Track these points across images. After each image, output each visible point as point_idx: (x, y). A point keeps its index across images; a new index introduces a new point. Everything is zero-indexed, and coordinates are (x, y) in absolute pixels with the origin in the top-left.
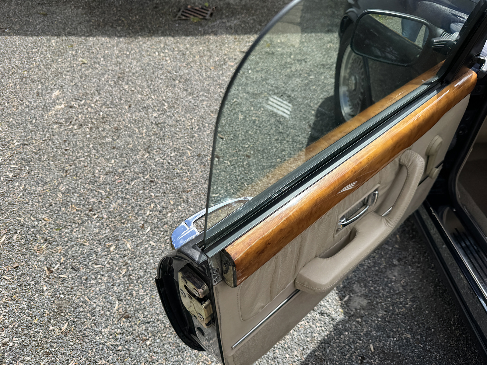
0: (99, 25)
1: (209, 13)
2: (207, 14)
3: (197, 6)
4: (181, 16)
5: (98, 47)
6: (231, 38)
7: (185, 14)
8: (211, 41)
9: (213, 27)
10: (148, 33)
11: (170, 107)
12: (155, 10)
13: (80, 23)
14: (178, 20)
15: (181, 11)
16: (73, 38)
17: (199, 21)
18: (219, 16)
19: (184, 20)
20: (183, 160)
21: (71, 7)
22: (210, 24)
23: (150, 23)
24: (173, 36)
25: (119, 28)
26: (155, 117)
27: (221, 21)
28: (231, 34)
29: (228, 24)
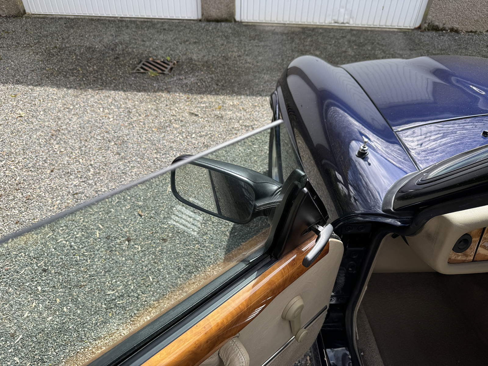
0: (52, 74)
1: (169, 67)
2: (166, 68)
3: (158, 59)
4: (140, 69)
5: (43, 99)
6: (184, 96)
7: (144, 67)
8: (163, 99)
9: (169, 83)
10: (101, 85)
11: (95, 174)
12: (116, 60)
13: (33, 71)
14: (136, 73)
15: (142, 63)
16: (20, 87)
17: (156, 76)
18: (178, 72)
19: (142, 73)
20: (88, 242)
21: (29, 52)
22: (167, 80)
23: (106, 75)
24: (124, 91)
25: (72, 78)
26: (75, 186)
27: (178, 77)
28: (185, 92)
29: (185, 81)
